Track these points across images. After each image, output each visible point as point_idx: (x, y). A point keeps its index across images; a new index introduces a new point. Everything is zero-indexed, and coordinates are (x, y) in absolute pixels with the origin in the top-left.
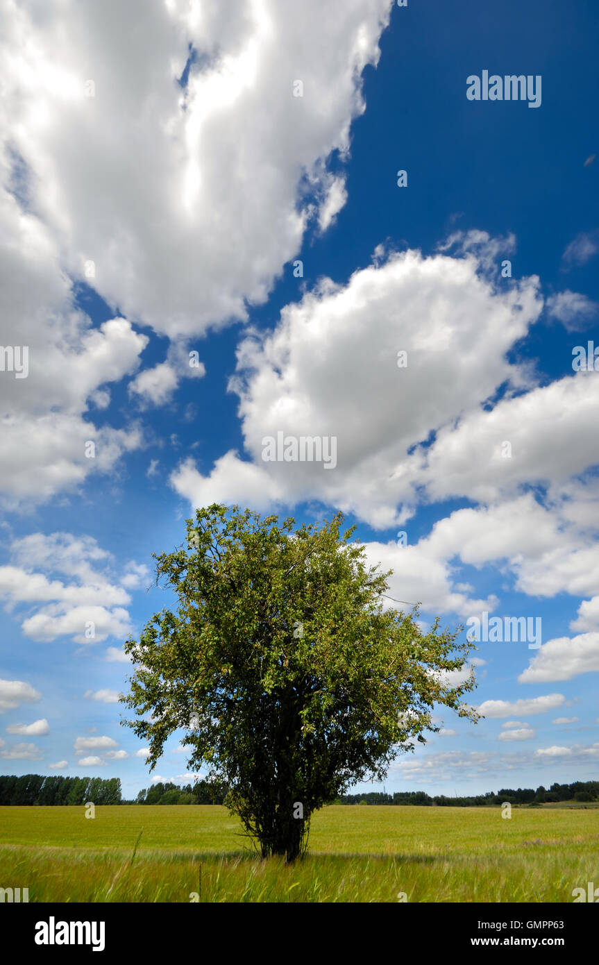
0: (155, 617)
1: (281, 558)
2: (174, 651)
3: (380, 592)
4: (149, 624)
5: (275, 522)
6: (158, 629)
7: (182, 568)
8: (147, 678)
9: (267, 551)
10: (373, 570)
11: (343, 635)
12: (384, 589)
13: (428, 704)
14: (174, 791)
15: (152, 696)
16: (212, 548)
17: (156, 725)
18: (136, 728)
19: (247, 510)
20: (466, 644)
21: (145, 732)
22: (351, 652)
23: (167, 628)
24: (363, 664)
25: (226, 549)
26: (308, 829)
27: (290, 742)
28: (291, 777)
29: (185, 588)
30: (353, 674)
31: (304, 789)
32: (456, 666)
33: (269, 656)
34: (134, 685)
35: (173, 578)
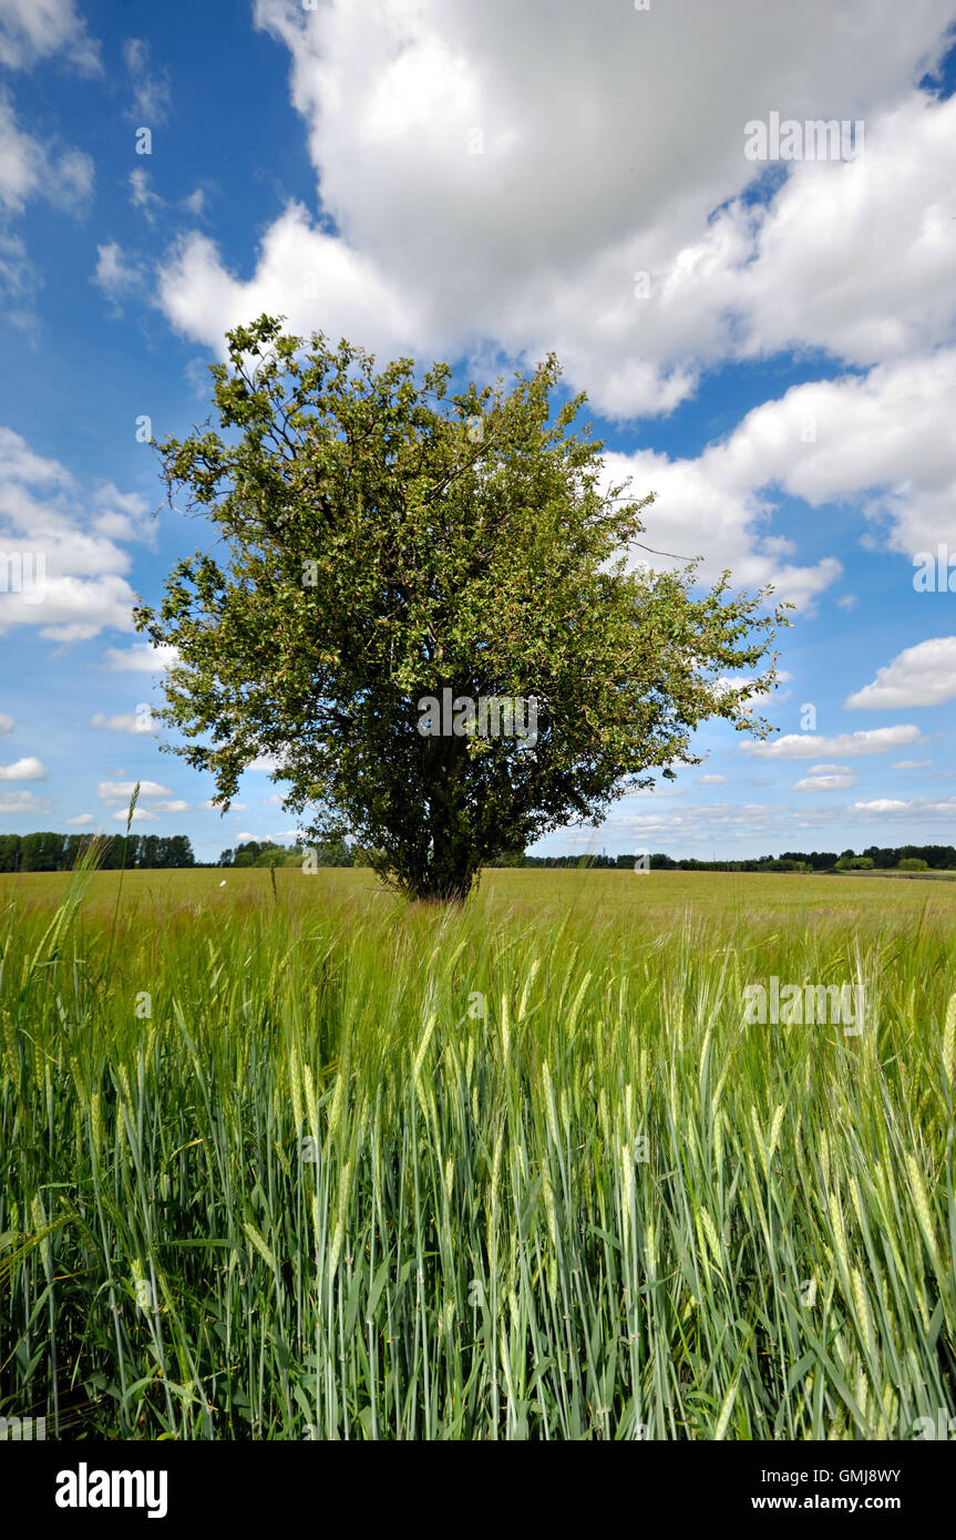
0: (182, 566)
1: (424, 457)
2: (227, 628)
3: (624, 537)
4: (173, 579)
5: (408, 374)
6: (193, 590)
7: (219, 473)
8: (191, 681)
9: (394, 442)
10: (616, 493)
11: (543, 603)
12: (633, 532)
13: (688, 724)
14: (275, 852)
15: (208, 707)
16: (275, 433)
17: (221, 752)
18: (190, 756)
19: (344, 343)
20: (773, 618)
21: (204, 762)
22: (556, 631)
23: (209, 589)
24: (577, 651)
25: (305, 435)
26: (478, 883)
27: (447, 774)
28: (451, 817)
29: (229, 515)
30: (557, 666)
31: (472, 835)
32: (747, 660)
33: (404, 636)
34: (171, 692)
35: (201, 491)
